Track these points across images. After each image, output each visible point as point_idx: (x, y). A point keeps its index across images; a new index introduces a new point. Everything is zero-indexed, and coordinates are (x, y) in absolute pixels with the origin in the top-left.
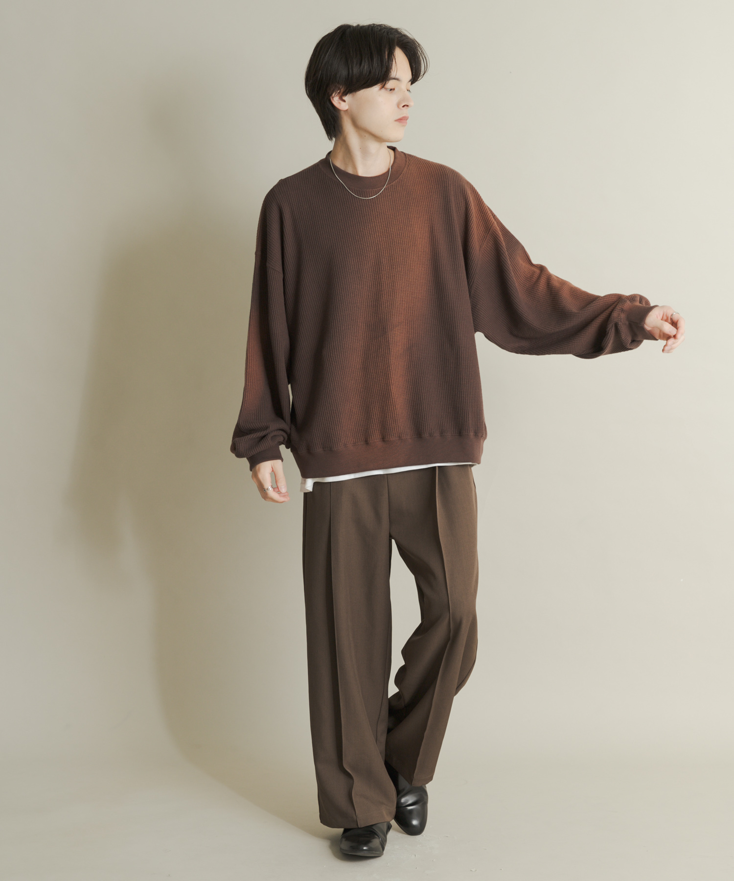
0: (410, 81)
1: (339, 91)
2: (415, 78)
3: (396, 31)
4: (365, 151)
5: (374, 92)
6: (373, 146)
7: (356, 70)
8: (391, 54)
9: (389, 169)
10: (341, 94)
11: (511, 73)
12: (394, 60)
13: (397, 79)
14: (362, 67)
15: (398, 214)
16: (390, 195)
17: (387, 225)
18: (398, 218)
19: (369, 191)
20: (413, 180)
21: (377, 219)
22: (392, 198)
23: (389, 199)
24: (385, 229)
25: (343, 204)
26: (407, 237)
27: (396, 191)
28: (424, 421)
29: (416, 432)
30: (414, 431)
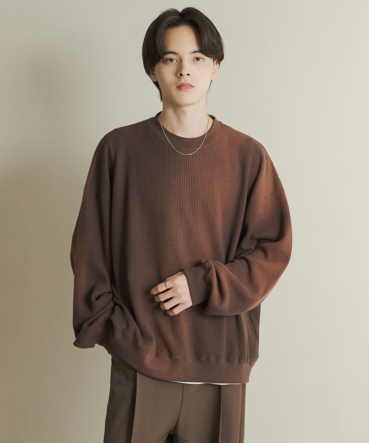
15: (203, 172)
16: (201, 155)
17: (192, 180)
18: (203, 176)
19: (183, 149)
20: (222, 146)
21: (185, 173)
22: (201, 158)
23: (199, 159)
24: (191, 182)
25: (161, 157)
26: (207, 193)
27: (206, 153)
28: (204, 347)
29: (196, 354)
30: (194, 353)
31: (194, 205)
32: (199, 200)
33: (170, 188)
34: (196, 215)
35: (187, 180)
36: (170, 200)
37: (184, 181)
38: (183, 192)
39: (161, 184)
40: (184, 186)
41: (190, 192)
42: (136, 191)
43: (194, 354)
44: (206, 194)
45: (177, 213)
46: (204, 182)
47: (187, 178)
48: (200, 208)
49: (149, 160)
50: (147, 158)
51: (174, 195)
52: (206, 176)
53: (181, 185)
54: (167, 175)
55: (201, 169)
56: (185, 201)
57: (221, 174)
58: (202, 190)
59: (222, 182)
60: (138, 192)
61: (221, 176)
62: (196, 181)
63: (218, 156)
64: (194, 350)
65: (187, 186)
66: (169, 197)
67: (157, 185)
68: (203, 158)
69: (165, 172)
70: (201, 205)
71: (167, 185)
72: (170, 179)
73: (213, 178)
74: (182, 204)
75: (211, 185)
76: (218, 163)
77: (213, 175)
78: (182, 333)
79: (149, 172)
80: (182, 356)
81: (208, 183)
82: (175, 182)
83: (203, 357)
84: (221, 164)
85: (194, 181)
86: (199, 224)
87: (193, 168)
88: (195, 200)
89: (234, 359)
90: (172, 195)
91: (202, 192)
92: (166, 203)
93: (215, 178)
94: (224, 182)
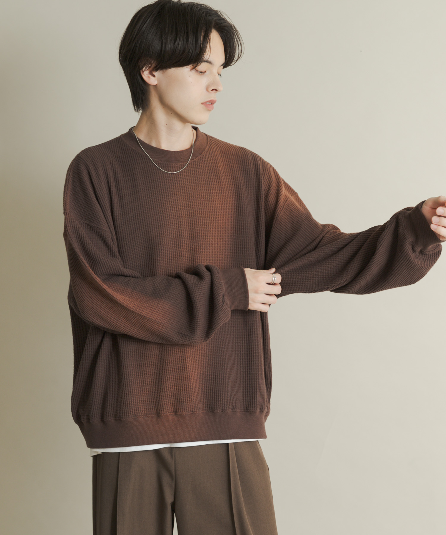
0: (222, 65)
1: (150, 66)
2: (228, 63)
3: (215, 13)
4: (170, 129)
5: (185, 72)
6: (177, 124)
7: (169, 46)
8: (207, 37)
9: (192, 146)
10: (151, 69)
11: (361, 51)
12: (209, 43)
13: (210, 62)
14: (176, 43)
15: (200, 189)
16: (193, 170)
17: (189, 199)
18: (200, 193)
19: (173, 165)
20: (215, 158)
21: (179, 192)
22: (195, 173)
23: (192, 174)
24: (187, 202)
25: (147, 176)
26: (208, 212)
27: (199, 166)
28: (217, 396)
29: (208, 407)
30: (207, 405)
31: (195, 228)
32: (199, 222)
33: (164, 211)
34: (199, 240)
35: (183, 200)
36: (166, 226)
37: (179, 202)
38: (180, 215)
39: (152, 207)
40: (180, 208)
41: (188, 214)
42: (123, 219)
43: (207, 407)
44: (206, 214)
45: (175, 240)
46: (202, 200)
47: (182, 198)
48: (202, 231)
49: (134, 181)
50: (131, 179)
51: (170, 219)
52: (204, 193)
53: (176, 207)
54: (158, 196)
55: (196, 185)
56: (184, 225)
57: (220, 189)
58: (201, 210)
59: (223, 198)
60: (125, 221)
61: (221, 192)
62: (193, 200)
63: (213, 169)
64: (206, 402)
65: (184, 208)
66: (164, 223)
67: (149, 210)
68: (197, 173)
69: (155, 193)
70: (203, 227)
71: (160, 209)
72: (163, 200)
73: (212, 195)
74: (180, 229)
75: (211, 203)
76: (215, 176)
77: (212, 192)
78: (189, 383)
79: (136, 195)
80: (190, 411)
81: (207, 201)
82: (169, 204)
83: (218, 408)
84: (218, 178)
85: (191, 200)
86: (203, 250)
87: (187, 185)
88: (196, 222)
89: (255, 409)
90: (168, 219)
91: (202, 212)
92: (161, 230)
93: (215, 194)
94: (225, 198)
